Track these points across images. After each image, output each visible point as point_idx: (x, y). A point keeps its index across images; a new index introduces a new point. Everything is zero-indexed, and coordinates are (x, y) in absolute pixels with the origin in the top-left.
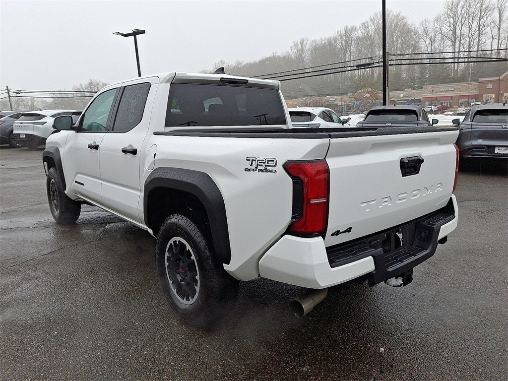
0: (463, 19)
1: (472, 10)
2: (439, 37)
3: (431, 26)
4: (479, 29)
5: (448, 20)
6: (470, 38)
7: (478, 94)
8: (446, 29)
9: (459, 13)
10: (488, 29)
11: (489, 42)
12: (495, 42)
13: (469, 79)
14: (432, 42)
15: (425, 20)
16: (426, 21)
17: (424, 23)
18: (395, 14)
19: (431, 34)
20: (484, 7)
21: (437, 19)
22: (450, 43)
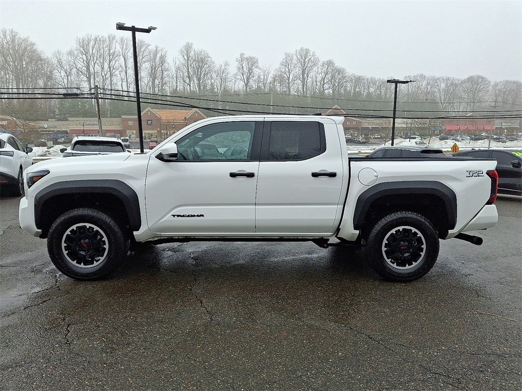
0: (95, 58)
1: (102, 51)
2: (74, 70)
3: (65, 58)
4: (110, 70)
5: (81, 56)
6: (103, 77)
7: (122, 129)
8: (81, 65)
9: (91, 51)
10: (117, 72)
11: (119, 83)
12: (125, 84)
13: (109, 115)
14: (68, 74)
15: (58, 51)
16: (59, 54)
17: (57, 55)
18: (22, 37)
19: (65, 67)
20: (111, 52)
21: (70, 53)
22: (85, 79)
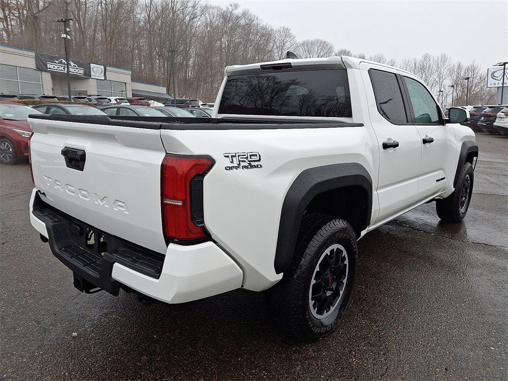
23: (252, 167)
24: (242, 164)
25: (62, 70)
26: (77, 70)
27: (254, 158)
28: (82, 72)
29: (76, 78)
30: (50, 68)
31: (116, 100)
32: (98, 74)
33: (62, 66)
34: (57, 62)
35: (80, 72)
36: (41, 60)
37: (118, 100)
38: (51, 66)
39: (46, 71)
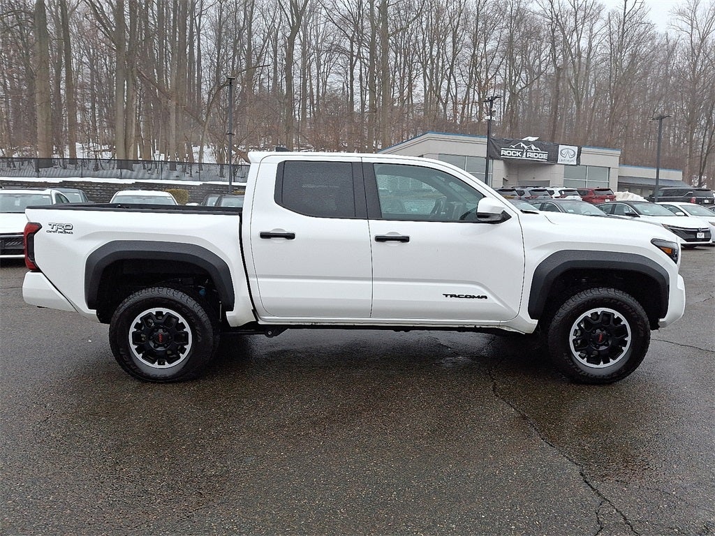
23: (65, 232)
24: (59, 230)
25: (519, 156)
26: (538, 156)
27: (68, 227)
28: (545, 156)
29: (537, 165)
30: (503, 155)
31: (560, 192)
32: (568, 158)
33: (519, 152)
34: (514, 147)
35: (544, 156)
36: (494, 146)
37: (563, 193)
38: (506, 153)
39: (498, 159)
